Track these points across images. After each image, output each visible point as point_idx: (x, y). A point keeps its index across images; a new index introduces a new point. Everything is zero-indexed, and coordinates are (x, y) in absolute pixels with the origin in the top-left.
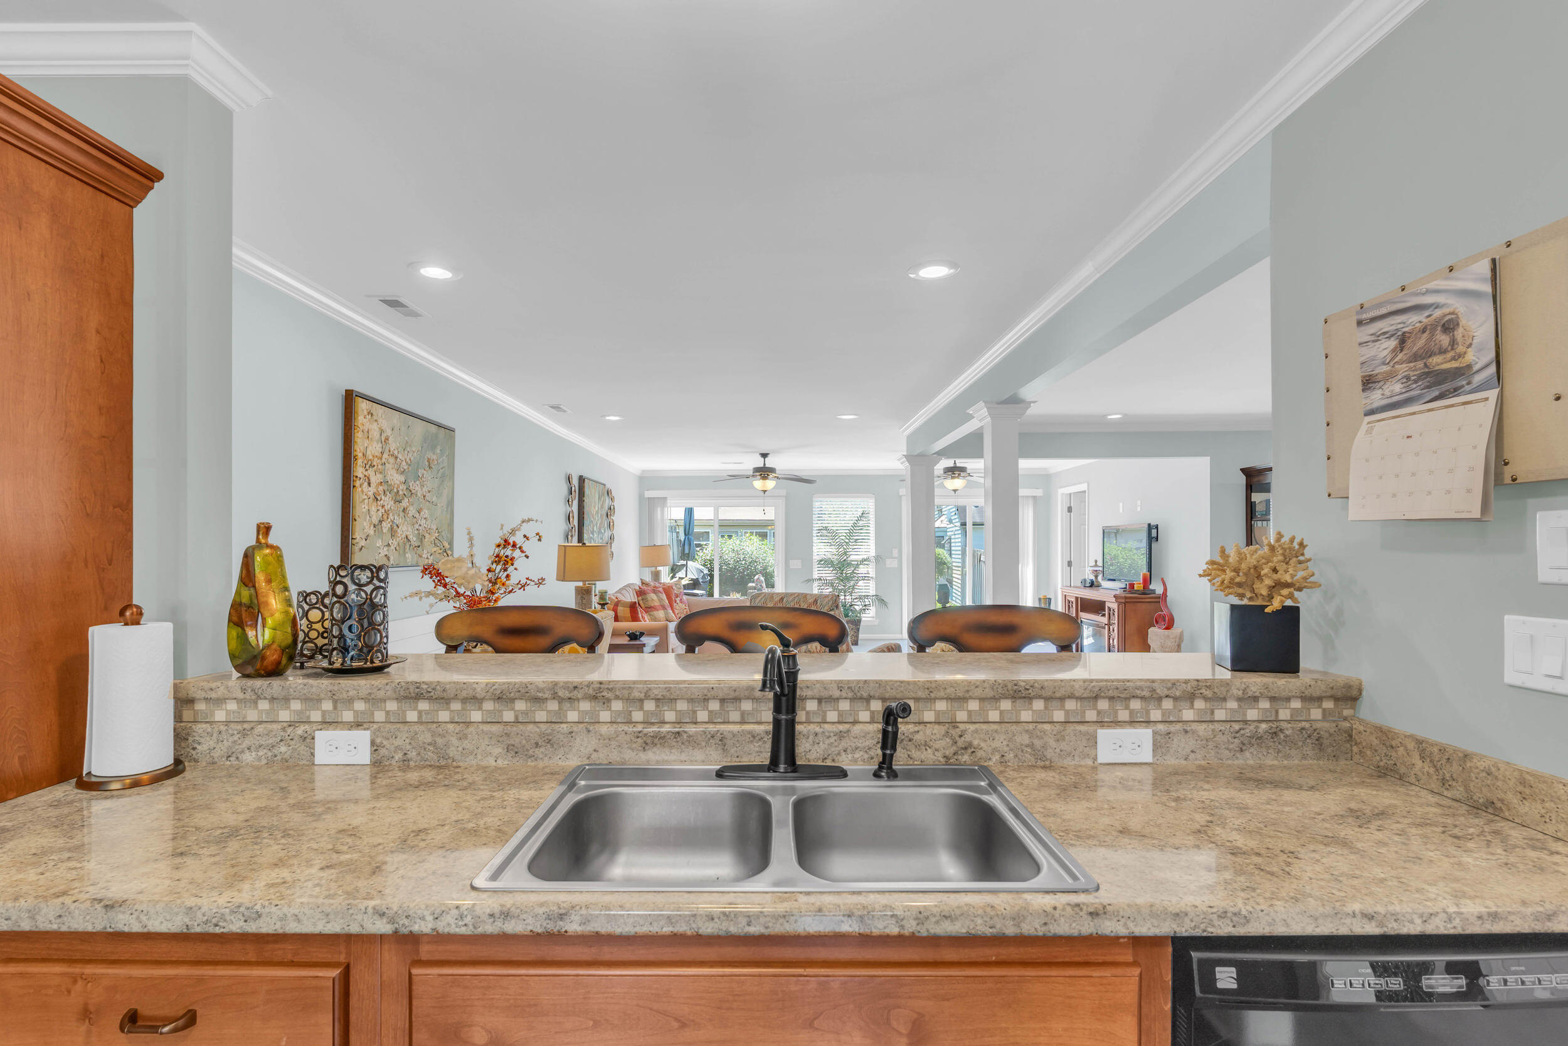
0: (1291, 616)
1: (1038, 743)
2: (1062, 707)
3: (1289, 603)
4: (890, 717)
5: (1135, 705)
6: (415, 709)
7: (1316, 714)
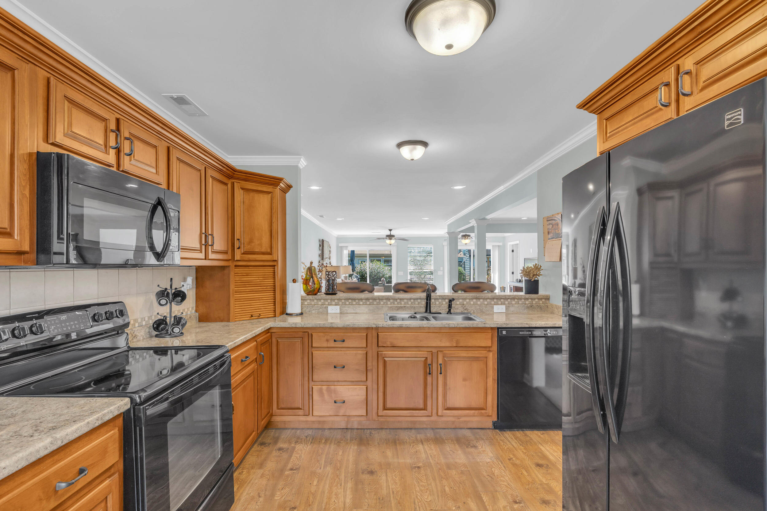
0: (537, 282)
1: (481, 308)
2: (487, 301)
3: (536, 279)
4: (450, 301)
5: (502, 300)
6: (348, 302)
7: (541, 302)
